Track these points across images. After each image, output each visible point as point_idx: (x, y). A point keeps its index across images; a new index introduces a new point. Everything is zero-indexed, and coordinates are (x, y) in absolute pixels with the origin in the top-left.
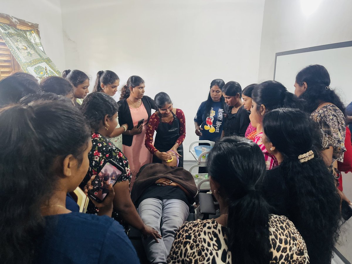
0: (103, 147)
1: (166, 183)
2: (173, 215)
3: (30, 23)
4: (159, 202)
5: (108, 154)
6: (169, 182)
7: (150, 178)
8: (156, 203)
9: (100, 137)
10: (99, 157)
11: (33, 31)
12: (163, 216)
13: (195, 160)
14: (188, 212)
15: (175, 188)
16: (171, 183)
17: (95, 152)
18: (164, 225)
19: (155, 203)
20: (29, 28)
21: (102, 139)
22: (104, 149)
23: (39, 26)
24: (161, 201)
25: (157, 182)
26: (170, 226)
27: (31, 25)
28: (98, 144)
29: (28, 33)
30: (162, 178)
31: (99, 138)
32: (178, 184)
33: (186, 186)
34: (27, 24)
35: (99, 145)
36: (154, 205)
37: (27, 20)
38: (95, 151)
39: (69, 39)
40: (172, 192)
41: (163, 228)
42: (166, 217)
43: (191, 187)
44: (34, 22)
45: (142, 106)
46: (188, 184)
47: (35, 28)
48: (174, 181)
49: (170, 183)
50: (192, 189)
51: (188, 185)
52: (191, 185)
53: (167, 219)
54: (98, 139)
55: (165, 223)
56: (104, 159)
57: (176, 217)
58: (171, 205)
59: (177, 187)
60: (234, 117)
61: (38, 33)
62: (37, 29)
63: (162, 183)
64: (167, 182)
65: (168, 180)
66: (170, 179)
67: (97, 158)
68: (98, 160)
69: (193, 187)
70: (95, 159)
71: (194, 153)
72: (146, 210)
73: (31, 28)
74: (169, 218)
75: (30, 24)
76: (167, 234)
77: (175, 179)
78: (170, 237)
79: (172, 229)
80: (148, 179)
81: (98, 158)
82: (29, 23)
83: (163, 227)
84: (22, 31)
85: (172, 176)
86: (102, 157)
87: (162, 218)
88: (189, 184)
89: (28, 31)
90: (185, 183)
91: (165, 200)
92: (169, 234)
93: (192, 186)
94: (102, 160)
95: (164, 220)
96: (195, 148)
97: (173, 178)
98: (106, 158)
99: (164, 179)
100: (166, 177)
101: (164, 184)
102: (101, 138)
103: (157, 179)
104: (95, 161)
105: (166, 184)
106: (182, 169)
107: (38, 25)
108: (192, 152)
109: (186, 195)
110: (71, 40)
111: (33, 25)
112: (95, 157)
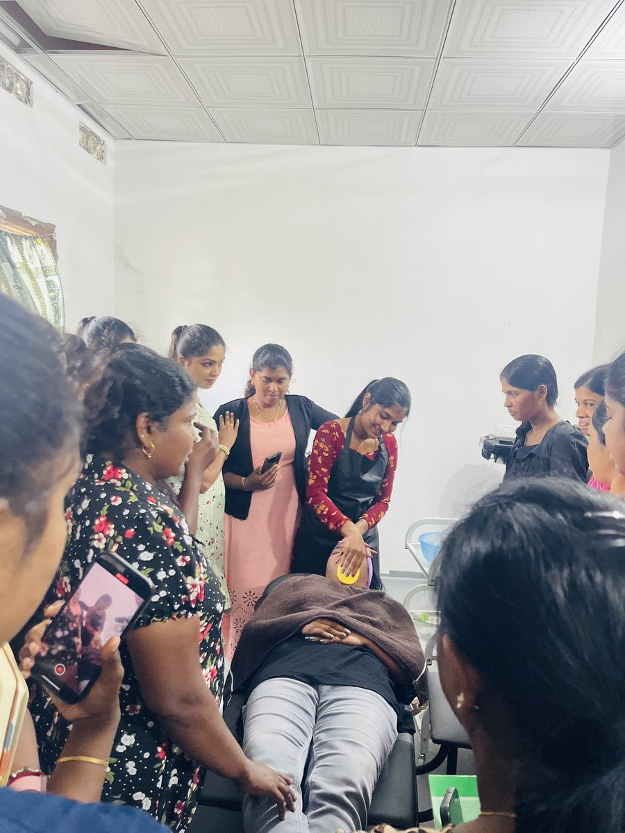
0: (123, 506)
1: (332, 636)
2: (345, 741)
3: (34, 220)
4: (308, 691)
5: (133, 530)
6: (339, 633)
7: (287, 616)
8: (300, 697)
9: (125, 476)
10: (107, 537)
11: (39, 240)
12: (318, 740)
13: (422, 572)
14: (394, 731)
15: (360, 652)
16: (348, 634)
17: (97, 522)
18: (315, 770)
19: (294, 694)
20: (29, 231)
21: (129, 484)
22: (126, 512)
23: (57, 230)
24: (312, 691)
25: (306, 629)
26: (332, 777)
27: (36, 225)
28: (113, 498)
29: (26, 243)
30: (321, 618)
31: (121, 480)
32: (365, 641)
33: (391, 647)
34: (26, 221)
35: (115, 500)
36: (291, 702)
37: (25, 212)
38: (99, 516)
39: (128, 264)
40: (348, 663)
41: (312, 782)
42: (325, 743)
43: (408, 651)
44: (45, 220)
45: (284, 420)
46: (396, 641)
47: (45, 232)
48: (355, 631)
49: (342, 637)
50: (409, 658)
51: (397, 644)
52: (407, 644)
53: (326, 751)
54: (119, 484)
55: (320, 763)
56: (119, 543)
57: (354, 746)
58: (342, 705)
59: (363, 648)
60: (531, 455)
61: (52, 245)
62: (51, 237)
63: (320, 635)
64: (336, 632)
65: (340, 627)
66: (345, 625)
67: (99, 540)
68: (102, 546)
69: (410, 650)
70: (96, 544)
71: (419, 553)
72: (266, 716)
73: (35, 231)
74: (331, 747)
75: (33, 223)
76: (322, 805)
77: (359, 623)
78: (330, 817)
79: (339, 790)
80: (283, 620)
81: (104, 541)
82: (30, 221)
83: (312, 778)
84: (9, 236)
85: (351, 614)
86: (114, 538)
87: (312, 743)
88: (401, 641)
89: (26, 238)
90: (388, 639)
91: (325, 688)
92: (328, 805)
93: (407, 648)
94: (112, 548)
95: (317, 754)
96: (421, 537)
97: (353, 621)
98: (124, 539)
99: (326, 622)
100: (331, 616)
101: (324, 637)
102: (125, 482)
103: (307, 621)
104: (94, 548)
105: (332, 638)
106: (382, 595)
107: (55, 226)
108: (413, 550)
109: (391, 674)
110: (131, 267)
111: (42, 227)
112: (96, 536)
